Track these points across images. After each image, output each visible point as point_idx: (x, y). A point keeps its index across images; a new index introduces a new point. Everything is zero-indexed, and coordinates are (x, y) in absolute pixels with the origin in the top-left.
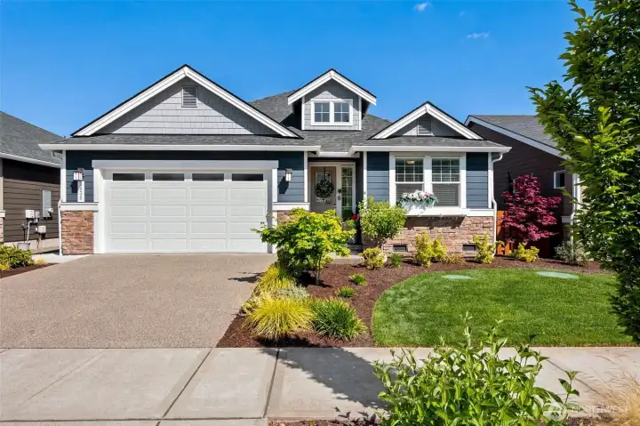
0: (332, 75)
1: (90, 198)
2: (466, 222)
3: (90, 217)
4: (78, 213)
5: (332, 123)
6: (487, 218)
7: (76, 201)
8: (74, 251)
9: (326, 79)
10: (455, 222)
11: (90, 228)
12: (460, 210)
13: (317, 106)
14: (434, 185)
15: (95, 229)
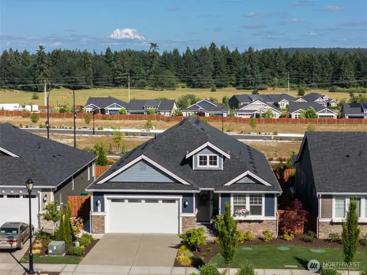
0: (208, 144)
1: (103, 210)
2: (264, 223)
3: (103, 218)
4: (98, 217)
5: (208, 166)
6: (274, 221)
7: (97, 211)
8: (97, 232)
9: (205, 145)
10: (260, 222)
11: (103, 223)
12: (262, 217)
13: (201, 157)
14: (251, 206)
15: (105, 223)
